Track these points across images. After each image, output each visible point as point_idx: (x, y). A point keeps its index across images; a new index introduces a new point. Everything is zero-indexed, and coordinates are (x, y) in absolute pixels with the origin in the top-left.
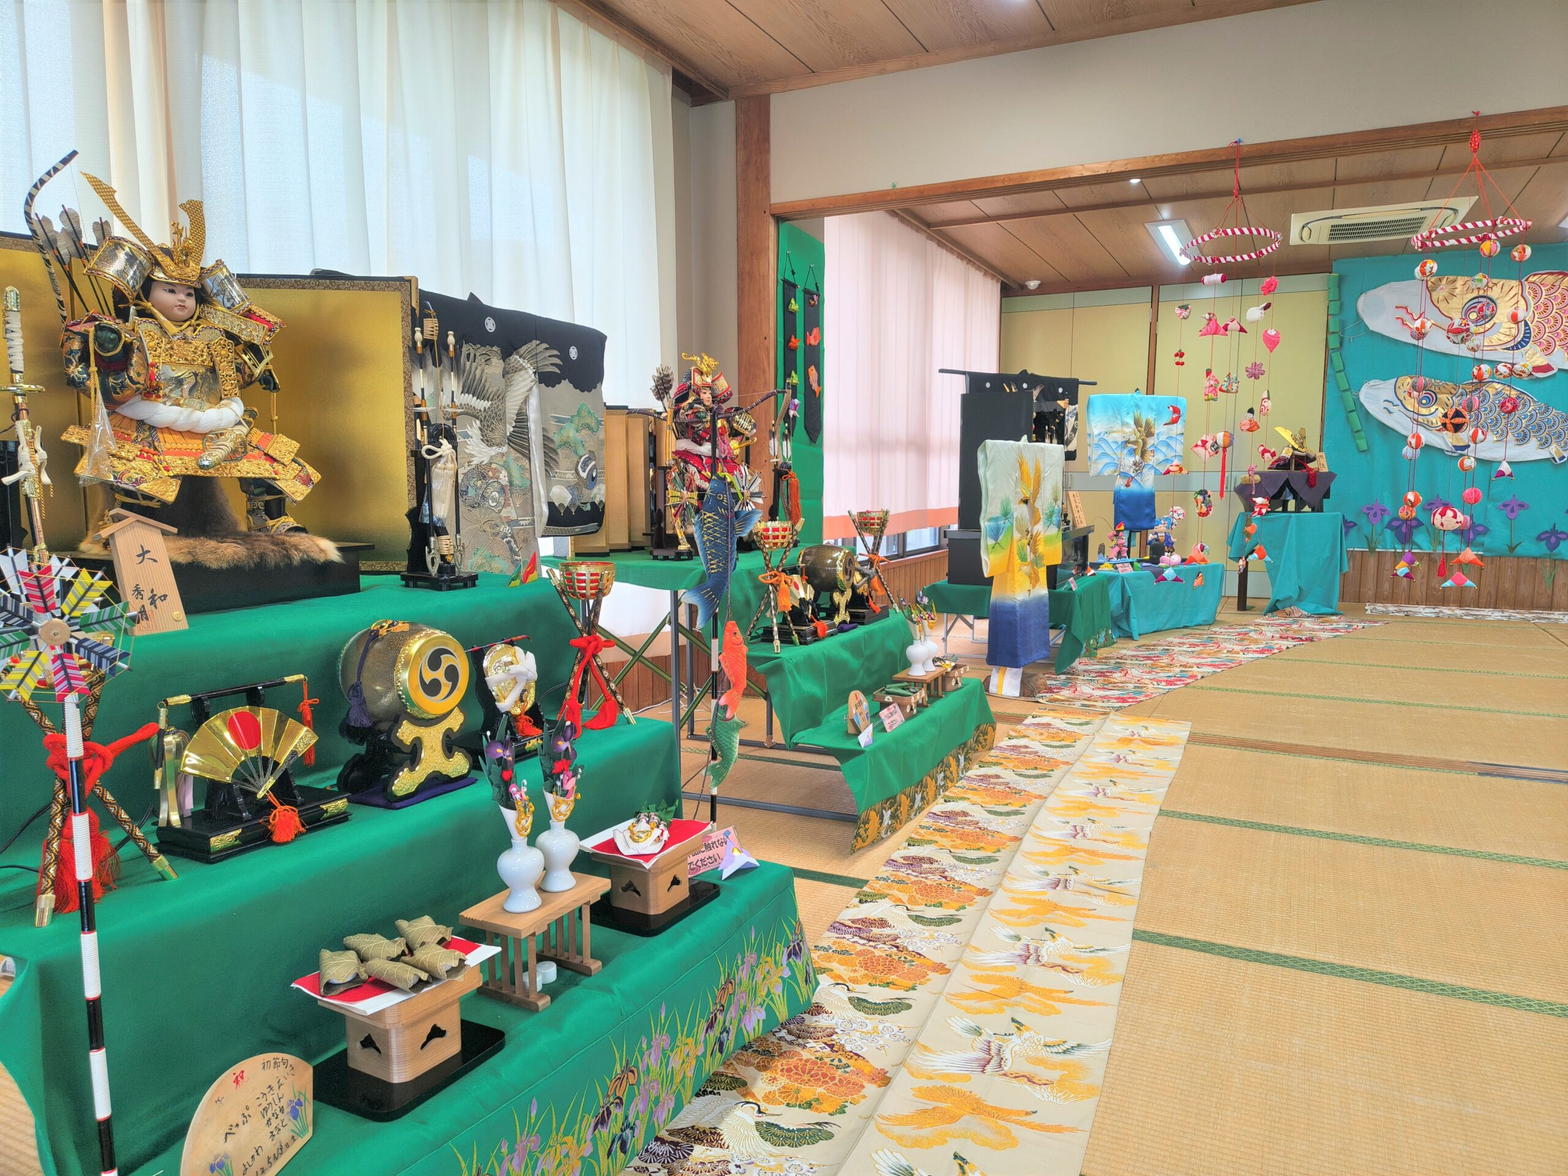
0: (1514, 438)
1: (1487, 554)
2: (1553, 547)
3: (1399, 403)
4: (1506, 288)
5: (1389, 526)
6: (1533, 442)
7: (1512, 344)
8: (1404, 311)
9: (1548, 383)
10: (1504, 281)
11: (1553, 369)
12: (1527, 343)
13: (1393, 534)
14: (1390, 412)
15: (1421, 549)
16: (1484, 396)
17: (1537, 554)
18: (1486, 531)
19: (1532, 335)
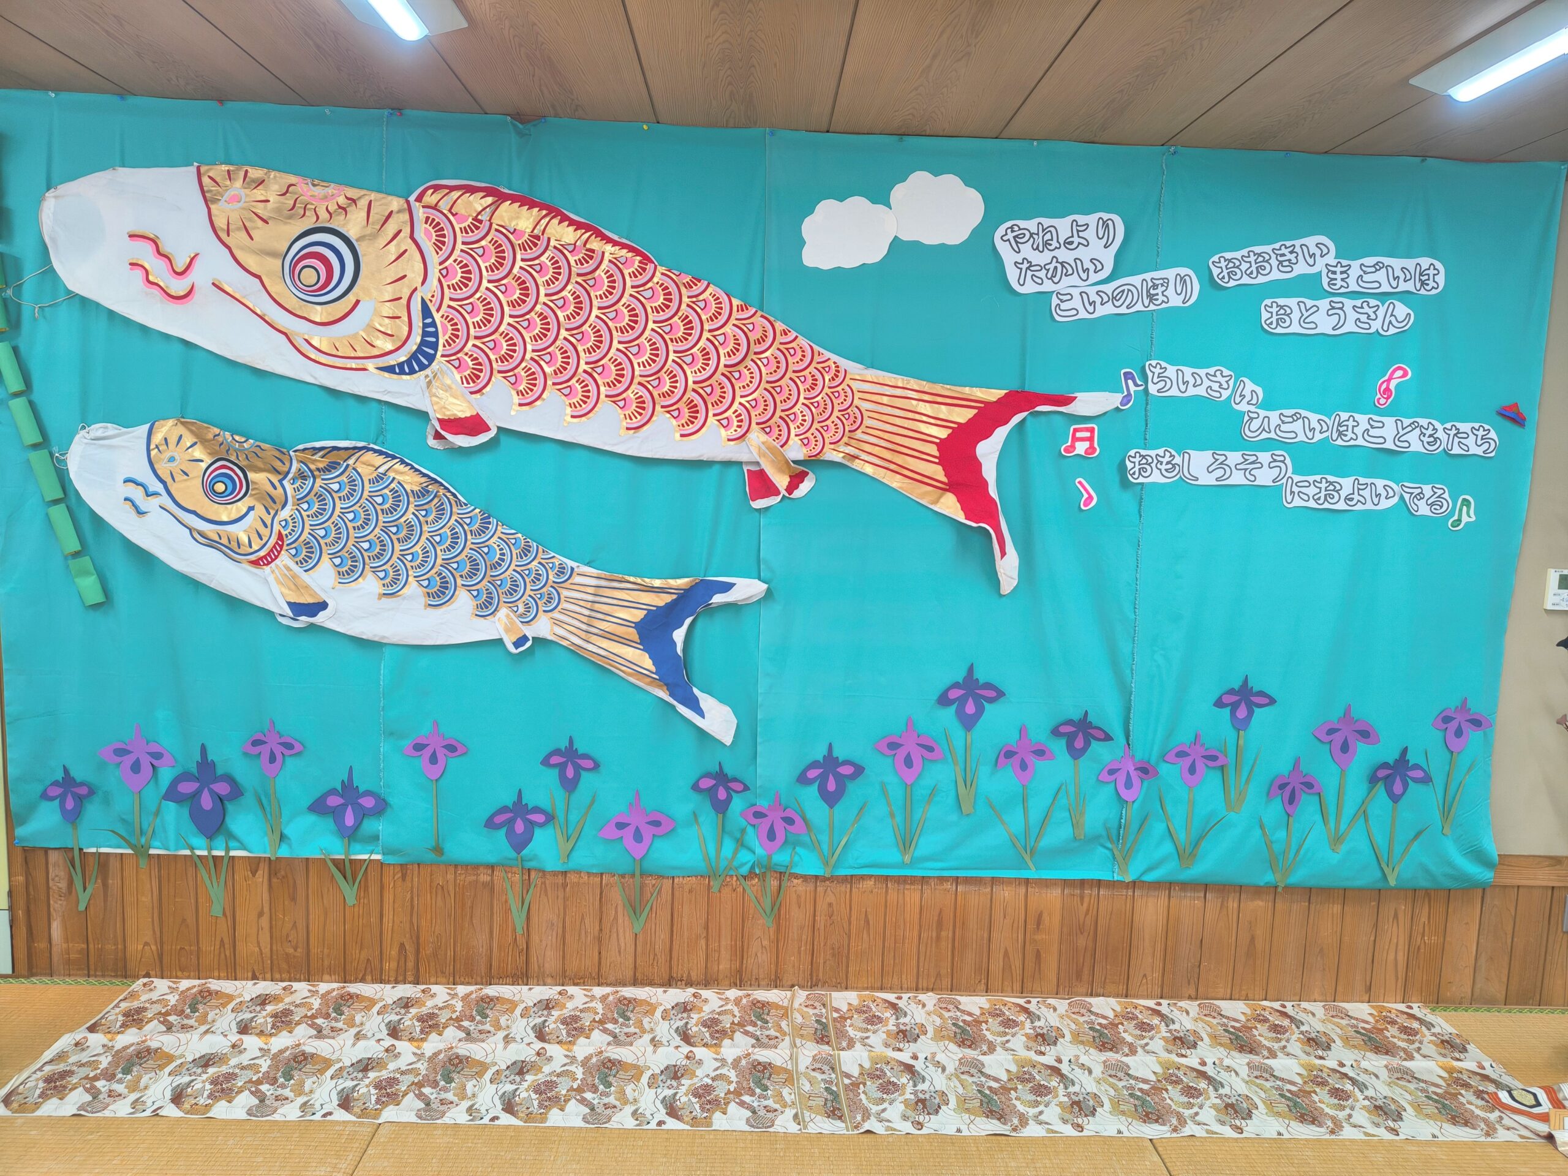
0: (420, 591)
1: (391, 860)
2: (520, 843)
3: (158, 487)
4: (378, 213)
5: (172, 794)
6: (464, 601)
7: (402, 357)
8: (147, 248)
9: (484, 461)
10: (373, 196)
11: (488, 429)
12: (431, 358)
13: (185, 812)
14: (140, 513)
15: (245, 848)
16: (352, 481)
17: (491, 859)
18: (381, 807)
19: (441, 341)
